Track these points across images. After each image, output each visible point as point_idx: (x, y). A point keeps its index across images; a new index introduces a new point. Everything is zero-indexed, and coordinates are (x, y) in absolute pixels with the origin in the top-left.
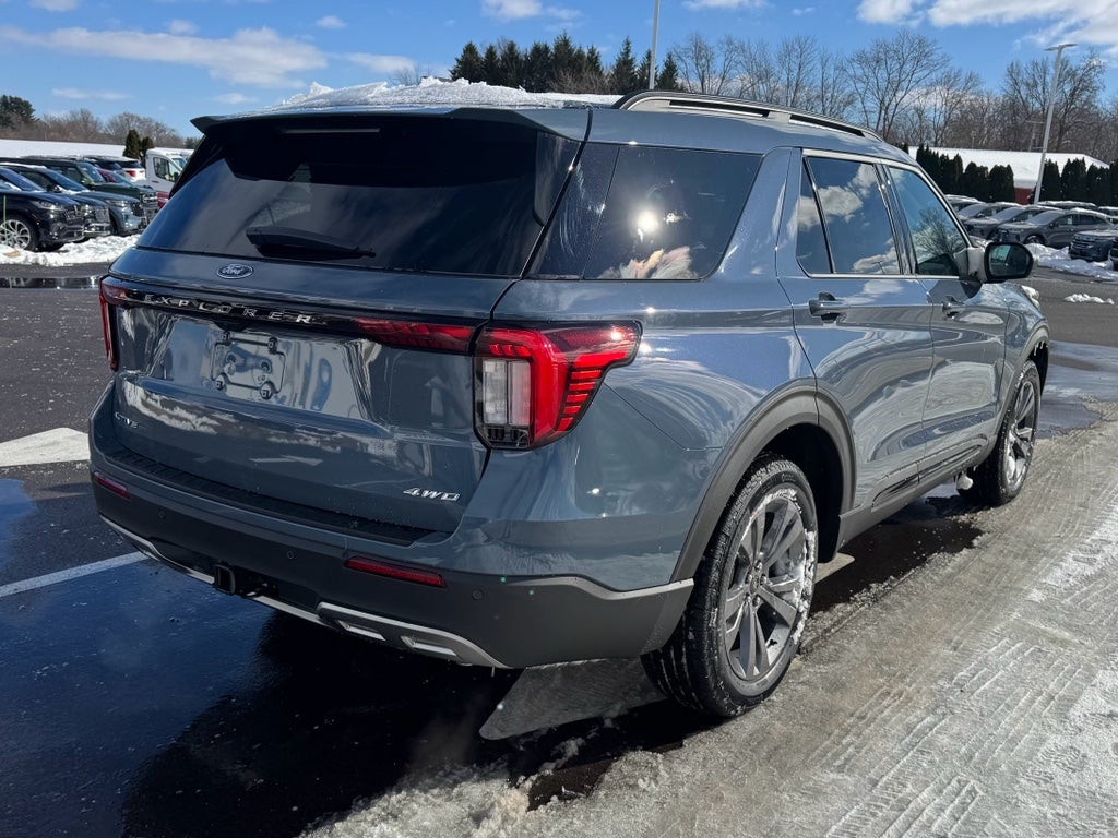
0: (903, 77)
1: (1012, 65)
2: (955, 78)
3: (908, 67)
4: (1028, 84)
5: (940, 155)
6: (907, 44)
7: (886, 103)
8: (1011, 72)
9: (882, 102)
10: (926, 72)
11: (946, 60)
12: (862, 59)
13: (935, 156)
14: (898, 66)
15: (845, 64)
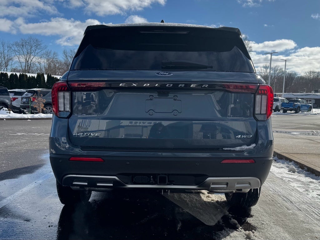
0: (32, 51)
1: (64, 51)
2: (50, 53)
3: (33, 48)
4: (70, 57)
5: (55, 77)
6: (32, 41)
7: (27, 60)
8: (64, 53)
9: (26, 60)
10: (40, 51)
11: (46, 47)
12: (17, 44)
13: (53, 77)
14: (30, 48)
15: (11, 46)
